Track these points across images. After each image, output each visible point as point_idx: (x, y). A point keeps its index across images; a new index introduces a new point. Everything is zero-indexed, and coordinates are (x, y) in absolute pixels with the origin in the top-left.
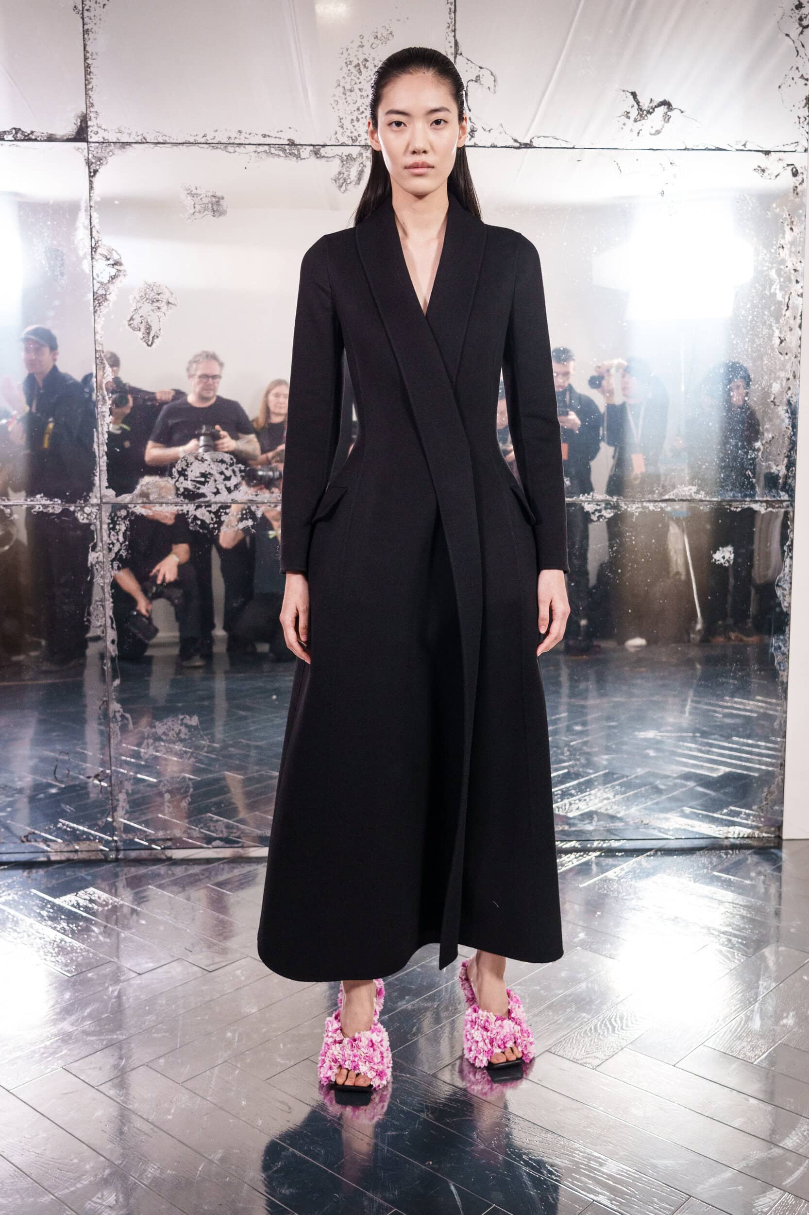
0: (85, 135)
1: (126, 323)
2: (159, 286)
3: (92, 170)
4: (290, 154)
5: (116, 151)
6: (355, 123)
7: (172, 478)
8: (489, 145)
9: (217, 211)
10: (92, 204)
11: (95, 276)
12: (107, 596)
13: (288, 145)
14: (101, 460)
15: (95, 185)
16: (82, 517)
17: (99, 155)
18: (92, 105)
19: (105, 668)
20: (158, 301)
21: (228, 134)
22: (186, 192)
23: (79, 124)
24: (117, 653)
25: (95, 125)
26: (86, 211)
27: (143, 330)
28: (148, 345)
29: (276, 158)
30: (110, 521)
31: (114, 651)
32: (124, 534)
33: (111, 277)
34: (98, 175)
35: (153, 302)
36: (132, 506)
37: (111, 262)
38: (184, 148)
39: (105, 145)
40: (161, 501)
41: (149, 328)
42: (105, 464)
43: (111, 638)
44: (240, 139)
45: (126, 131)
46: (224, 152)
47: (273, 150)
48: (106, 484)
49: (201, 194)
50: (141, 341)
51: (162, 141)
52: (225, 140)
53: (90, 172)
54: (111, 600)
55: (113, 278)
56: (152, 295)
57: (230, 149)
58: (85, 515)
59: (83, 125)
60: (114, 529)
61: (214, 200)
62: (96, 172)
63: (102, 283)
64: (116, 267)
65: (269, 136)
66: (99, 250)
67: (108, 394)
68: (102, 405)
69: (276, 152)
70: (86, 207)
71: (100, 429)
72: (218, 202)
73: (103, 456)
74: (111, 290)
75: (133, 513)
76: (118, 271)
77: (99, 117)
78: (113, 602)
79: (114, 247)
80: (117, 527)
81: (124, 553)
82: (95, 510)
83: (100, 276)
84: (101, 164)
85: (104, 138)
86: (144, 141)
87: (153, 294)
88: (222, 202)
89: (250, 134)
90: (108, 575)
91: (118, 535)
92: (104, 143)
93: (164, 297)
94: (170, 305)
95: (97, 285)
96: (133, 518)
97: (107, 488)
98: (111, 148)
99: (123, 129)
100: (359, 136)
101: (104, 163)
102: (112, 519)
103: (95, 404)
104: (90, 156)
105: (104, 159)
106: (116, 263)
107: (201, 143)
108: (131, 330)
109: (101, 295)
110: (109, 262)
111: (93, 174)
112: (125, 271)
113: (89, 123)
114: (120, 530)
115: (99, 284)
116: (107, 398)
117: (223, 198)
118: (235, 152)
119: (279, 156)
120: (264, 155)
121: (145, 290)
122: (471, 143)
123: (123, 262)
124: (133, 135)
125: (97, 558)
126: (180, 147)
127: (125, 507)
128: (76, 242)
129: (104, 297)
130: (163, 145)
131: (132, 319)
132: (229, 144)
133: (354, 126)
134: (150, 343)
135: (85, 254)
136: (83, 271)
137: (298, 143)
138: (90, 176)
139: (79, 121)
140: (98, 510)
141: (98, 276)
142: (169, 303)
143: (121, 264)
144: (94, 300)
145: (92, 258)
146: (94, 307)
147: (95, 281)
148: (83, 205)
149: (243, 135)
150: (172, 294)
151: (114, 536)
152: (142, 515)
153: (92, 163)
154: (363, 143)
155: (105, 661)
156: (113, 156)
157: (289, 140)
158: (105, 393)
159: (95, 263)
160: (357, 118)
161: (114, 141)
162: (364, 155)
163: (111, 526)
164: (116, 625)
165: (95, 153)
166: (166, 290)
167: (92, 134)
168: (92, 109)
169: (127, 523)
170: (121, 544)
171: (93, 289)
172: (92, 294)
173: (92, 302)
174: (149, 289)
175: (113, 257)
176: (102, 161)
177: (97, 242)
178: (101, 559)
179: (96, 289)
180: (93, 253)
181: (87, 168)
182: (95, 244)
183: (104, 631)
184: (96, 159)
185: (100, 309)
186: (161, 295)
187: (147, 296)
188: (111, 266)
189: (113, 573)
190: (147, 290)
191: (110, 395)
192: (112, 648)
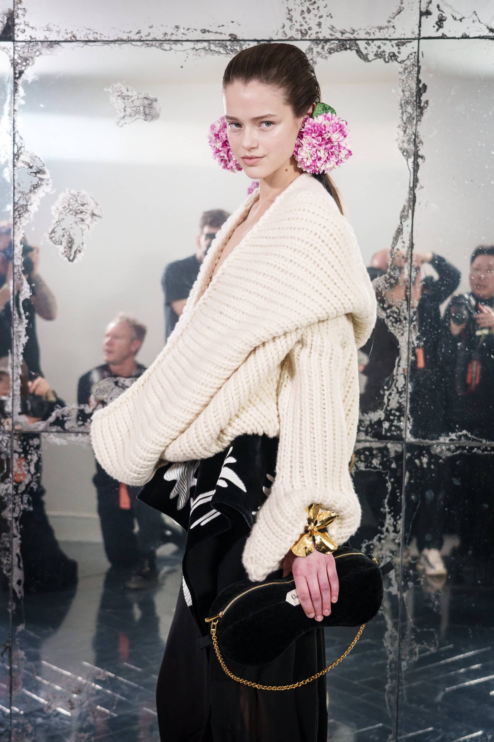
0: (11, 34)
1: (47, 236)
2: (84, 196)
4: (232, 51)
5: (44, 51)
6: (306, 15)
7: (89, 406)
8: (460, 36)
9: (149, 114)
10: (16, 107)
11: (16, 185)
12: (15, 532)
13: (230, 40)
14: (15, 384)
15: (20, 89)
17: (25, 55)
18: (20, 2)
19: (10, 610)
20: (81, 212)
21: (165, 30)
22: (117, 94)
23: (6, 22)
24: (23, 594)
25: (23, 22)
26: (9, 115)
27: (64, 244)
28: (70, 260)
29: (216, 55)
30: (21, 450)
31: (20, 592)
32: (36, 465)
33: (33, 186)
34: (23, 76)
35: (76, 213)
36: (46, 434)
37: (34, 170)
38: (115, 47)
39: (31, 44)
40: (77, 429)
41: (71, 242)
42: (19, 388)
43: (18, 578)
44: (176, 35)
45: (55, 29)
46: (159, 50)
47: (213, 47)
48: (18, 409)
49: (132, 96)
50: (62, 256)
51: (93, 39)
52: (160, 37)
53: (15, 74)
54: (19, 536)
55: (36, 187)
56: (75, 206)
57: (166, 46)
59: (10, 23)
61: (146, 102)
62: (21, 73)
63: (22, 193)
64: (38, 175)
65: (209, 31)
66: (22, 158)
67: (25, 313)
68: (19, 324)
69: (217, 49)
70: (10, 111)
71: (15, 350)
72: (150, 104)
73: (17, 379)
74: (32, 200)
75: (47, 442)
76: (41, 179)
77: (27, 15)
78: (20, 539)
79: (37, 154)
80: (29, 457)
81: (35, 486)
82: (6, 438)
83: (22, 185)
84: (27, 65)
85: (31, 37)
86: (73, 39)
87: (77, 205)
88: (155, 104)
89: (188, 29)
90: (17, 509)
91: (29, 465)
92: (32, 42)
93: (89, 208)
94: (95, 217)
95: (18, 195)
96: (46, 448)
97: (20, 414)
98: (38, 48)
99: (51, 27)
100: (310, 29)
101: (31, 64)
102: (24, 448)
103: (11, 325)
104: (16, 56)
105: (30, 59)
106: (39, 171)
107: (134, 41)
108: (52, 243)
109: (22, 206)
110: (31, 170)
111: (18, 75)
112: (48, 180)
113: (17, 21)
114: (31, 460)
115: (20, 195)
116: (23, 317)
117: (156, 100)
118: (171, 49)
119: (219, 53)
120: (203, 53)
121: (69, 201)
122: (439, 34)
123: (46, 170)
124: (62, 33)
125: (7, 490)
126: (112, 45)
129: (25, 208)
130: (94, 44)
131: (53, 231)
132: (166, 41)
133: (304, 18)
134: (71, 258)
135: (7, 162)
136: (4, 179)
137: (241, 39)
138: (15, 78)
139: (6, 18)
140: (10, 438)
141: (19, 185)
142: (93, 215)
143: (44, 173)
144: (14, 210)
145: (14, 166)
146: (14, 219)
147: (15, 191)
148: (7, 108)
149: (182, 30)
150: (97, 204)
151: (24, 466)
152: (56, 445)
153: (18, 64)
154: (313, 37)
155: (10, 603)
156: (40, 57)
157: (230, 35)
158: (22, 311)
159: (16, 171)
160: (308, 9)
161: (42, 39)
162: (315, 50)
163: (23, 455)
164: (23, 564)
165: (21, 53)
166: (91, 200)
167: (19, 33)
168: (20, 6)
170: (32, 476)
171: (14, 199)
172: (12, 205)
173: (12, 213)
174: (73, 199)
175: (35, 164)
176: (28, 62)
177: (19, 149)
178: (10, 491)
179: (16, 199)
180: (15, 160)
181: (12, 69)
182: (18, 151)
183: (10, 570)
184: (22, 60)
185: (20, 221)
186: (85, 206)
187: (71, 207)
188: (34, 175)
189: (22, 507)
190: (71, 200)
191: (27, 314)
192: (18, 589)
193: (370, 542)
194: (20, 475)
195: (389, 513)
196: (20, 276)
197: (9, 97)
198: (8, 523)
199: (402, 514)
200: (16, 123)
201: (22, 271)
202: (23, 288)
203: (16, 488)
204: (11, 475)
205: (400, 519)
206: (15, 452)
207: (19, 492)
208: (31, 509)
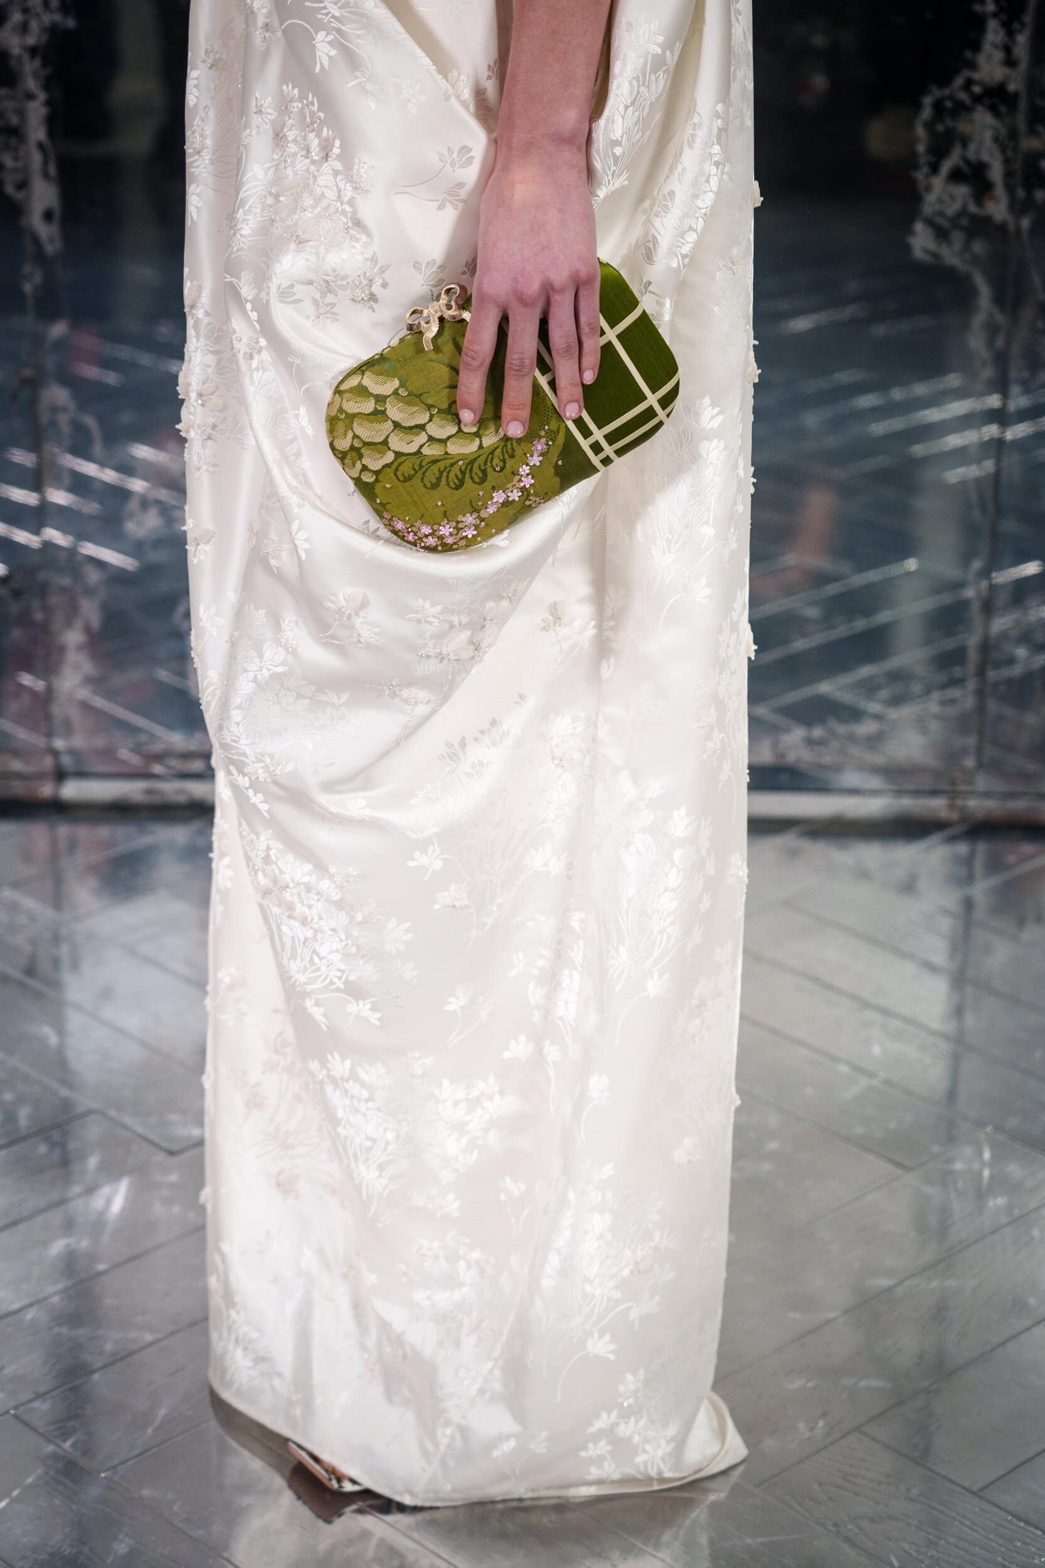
12: (31, 84)
19: (28, 288)
31: (51, 240)
90: (34, 24)
155: (27, 268)
183: (23, 185)
189: (47, 19)
192: (47, 233)
193: (947, 92)
195: (995, 15)
198: (13, 63)
199: (1028, 18)
205: (1020, 31)
208: (71, 23)
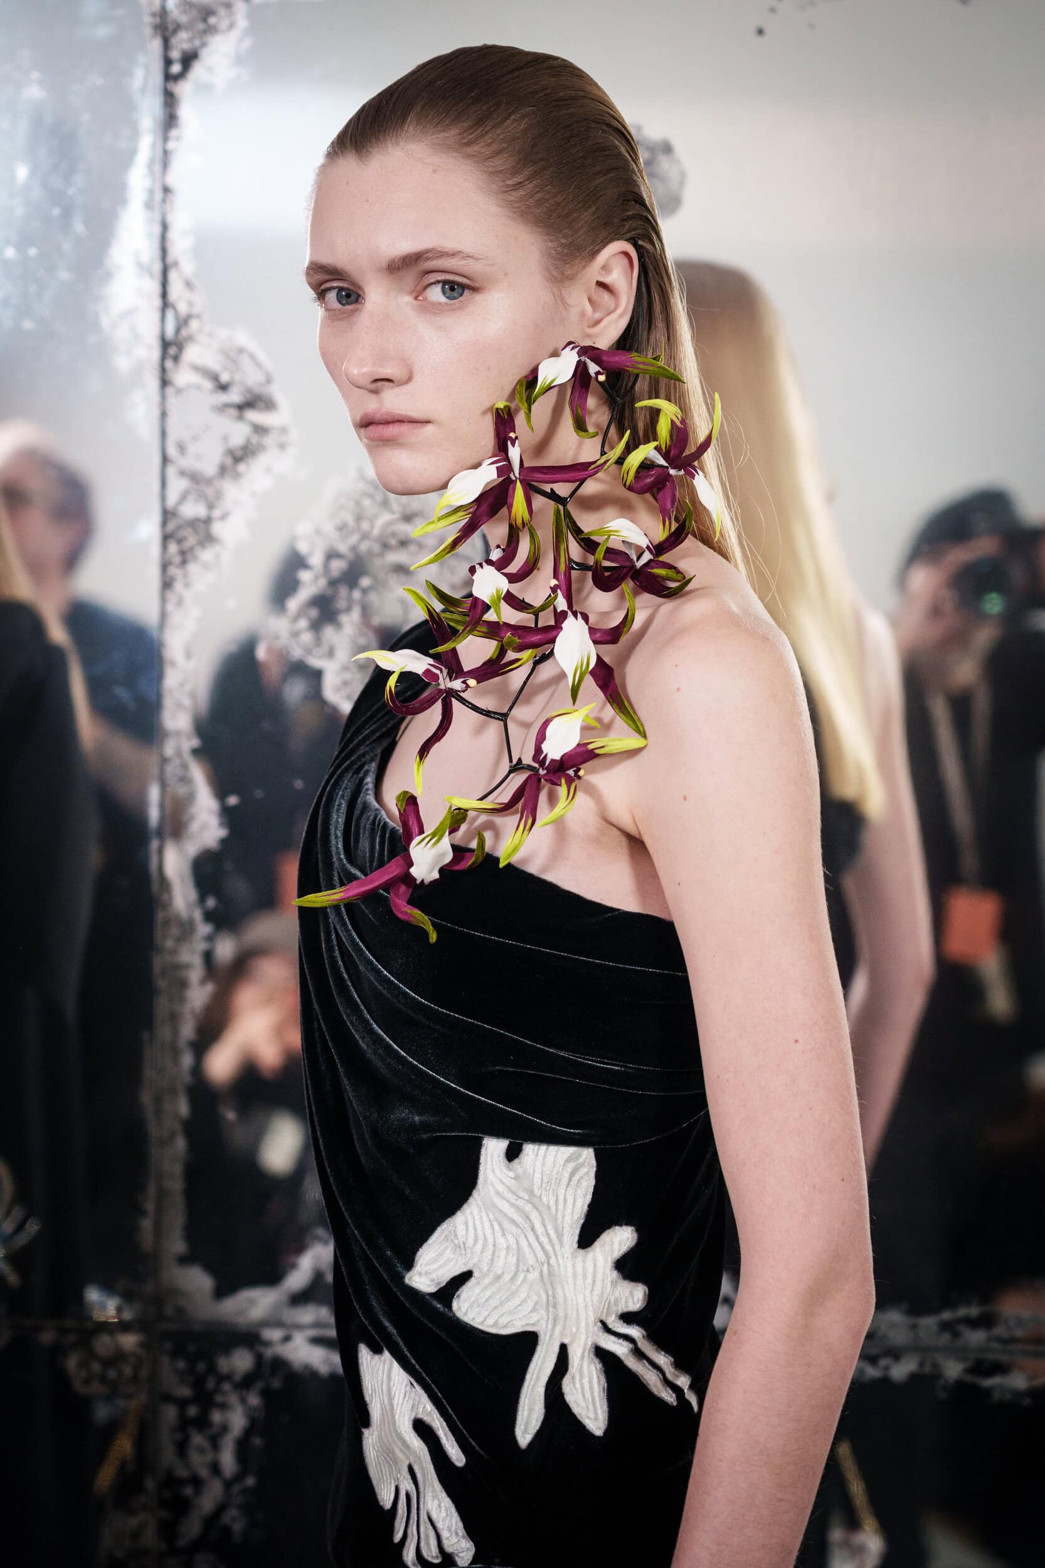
3: (175, 54)
10: (172, 179)
11: (172, 451)
14: (168, 1154)
15: (186, 111)
16: (83, 1373)
20: (404, 543)
26: (149, 205)
27: (342, 655)
32: (243, 1446)
33: (230, 452)
34: (198, 71)
37: (235, 396)
48: (178, 1245)
53: (168, 62)
55: (241, 456)
58: (96, 1367)
60: (202, 1422)
62: (189, 59)
63: (195, 478)
64: (253, 416)
66: (192, 354)
68: (180, 941)
70: (151, 192)
74: (227, 503)
75: (280, 1364)
76: (260, 430)
79: (242, 338)
80: (217, 1417)
81: (235, 1521)
83: (192, 449)
84: (211, 30)
95: (177, 486)
96: (276, 1384)
101: (224, 24)
102: (198, 1384)
105: (222, 12)
106: (253, 402)
109: (193, 523)
111: (178, 65)
112: (284, 430)
114: (225, 1429)
115: (185, 483)
116: (197, 914)
121: (358, 503)
123: (279, 397)
125: (135, 1535)
127: (250, 1338)
128: (105, 322)
129: (204, 531)
135: (139, 369)
136: (128, 431)
138: (169, 77)
141: (182, 448)
143: (270, 405)
144: (166, 538)
145: (165, 383)
146: (165, 566)
147: (171, 471)
148: (139, 180)
151: (201, 1450)
153: (178, 27)
159: (172, 400)
163: (193, 1411)
169: (254, 1400)
170: (228, 1484)
171: (163, 498)
172: (156, 518)
173: (155, 550)
174: (371, 497)
175: (237, 377)
176: (212, 20)
177: (183, 322)
178: (150, 1539)
179: (172, 499)
180: (169, 364)
181: (156, 44)
182: (178, 330)
184: (195, 12)
185: (186, 575)
186: (418, 521)
187: (365, 526)
188: (234, 412)
190: (367, 502)
191: (211, 902)
194: (182, 1482)
196: (185, 766)
197: (146, 144)
200: (172, 235)
201: (195, 752)
202: (194, 810)
203: (168, 1530)
204: (150, 1484)
206: (168, 1398)
207: (182, 1542)
